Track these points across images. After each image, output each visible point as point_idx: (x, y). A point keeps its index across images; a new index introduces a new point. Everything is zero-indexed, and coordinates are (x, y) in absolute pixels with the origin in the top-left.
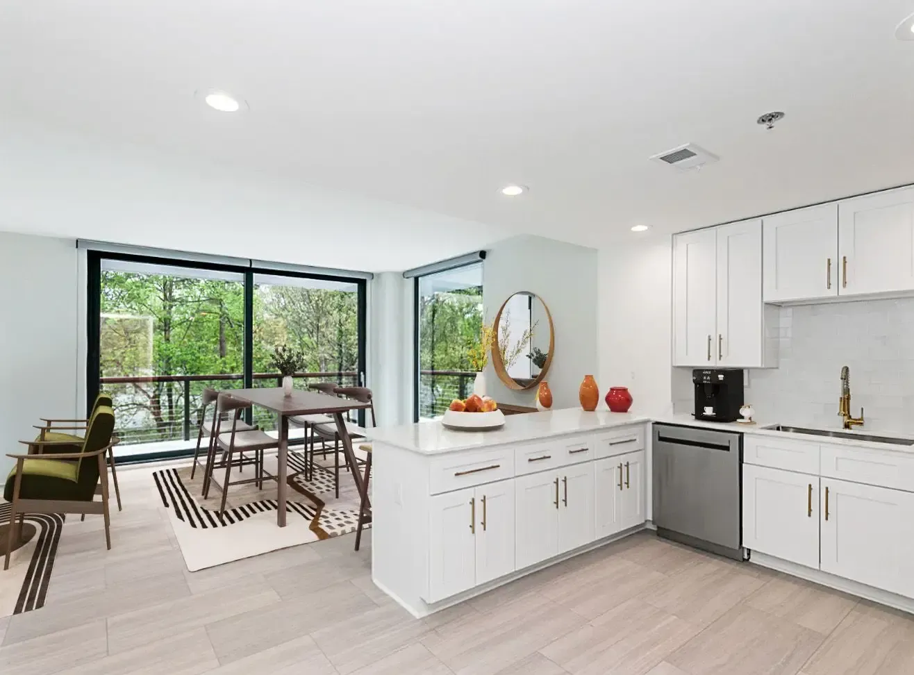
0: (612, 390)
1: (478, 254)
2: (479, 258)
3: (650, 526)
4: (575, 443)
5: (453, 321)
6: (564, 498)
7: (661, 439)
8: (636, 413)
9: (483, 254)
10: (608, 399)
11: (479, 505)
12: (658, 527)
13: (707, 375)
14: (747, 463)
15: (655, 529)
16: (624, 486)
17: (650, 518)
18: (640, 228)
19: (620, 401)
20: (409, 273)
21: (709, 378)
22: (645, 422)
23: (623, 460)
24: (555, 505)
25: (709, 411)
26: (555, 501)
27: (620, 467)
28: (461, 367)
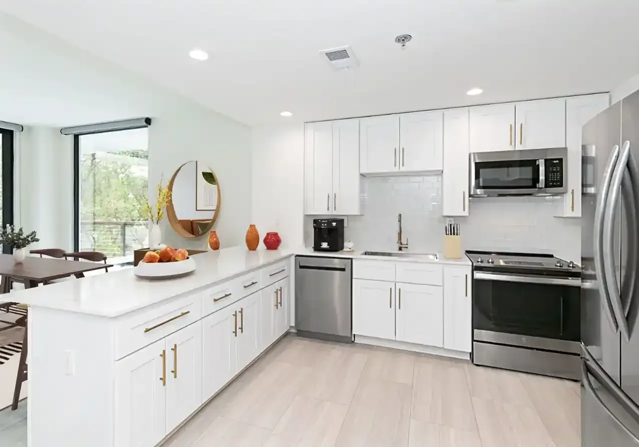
0: (268, 234)
1: (144, 121)
2: (145, 124)
3: (293, 331)
4: (247, 279)
5: (108, 178)
6: (240, 327)
7: (301, 267)
8: (283, 251)
9: (148, 121)
10: (265, 241)
11: (170, 355)
12: (298, 330)
13: (324, 223)
14: (355, 278)
15: (296, 331)
16: (279, 305)
17: (293, 324)
18: (287, 114)
19: (273, 242)
20: (67, 130)
21: (326, 225)
22: (290, 256)
23: (277, 286)
24: (234, 334)
25: (325, 245)
26: (234, 331)
27: (277, 292)
28: (117, 218)
